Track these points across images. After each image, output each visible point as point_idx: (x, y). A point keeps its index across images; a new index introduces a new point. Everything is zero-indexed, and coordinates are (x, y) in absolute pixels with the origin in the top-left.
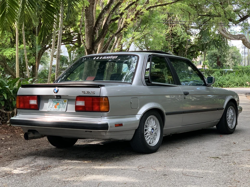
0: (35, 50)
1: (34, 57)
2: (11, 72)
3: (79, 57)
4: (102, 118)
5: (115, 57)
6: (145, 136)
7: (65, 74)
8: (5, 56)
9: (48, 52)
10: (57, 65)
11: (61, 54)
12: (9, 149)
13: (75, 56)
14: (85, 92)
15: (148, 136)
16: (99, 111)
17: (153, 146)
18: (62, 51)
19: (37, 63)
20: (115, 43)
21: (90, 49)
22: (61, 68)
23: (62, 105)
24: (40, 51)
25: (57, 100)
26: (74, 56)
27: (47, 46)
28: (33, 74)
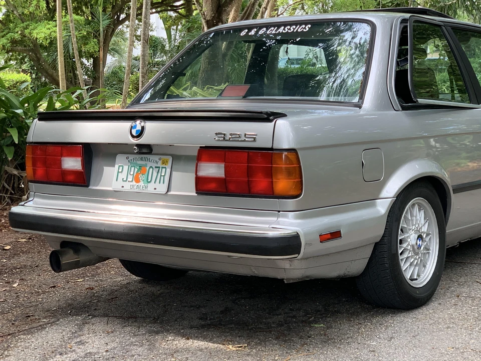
0: (97, 25)
1: (95, 40)
2: (50, 72)
3: (188, 38)
4: (278, 217)
5: (305, 28)
6: (401, 258)
7: (163, 78)
8: (37, 39)
9: (125, 30)
10: (144, 55)
11: (151, 33)
12: (15, 285)
13: (180, 36)
14: (225, 135)
15: (407, 258)
16: (270, 194)
17: (421, 286)
18: (154, 27)
19: (101, 53)
20: (265, 6)
21: (212, 20)
22: (151, 61)
23: (155, 174)
24: (108, 26)
25: (141, 159)
26: (177, 37)
27: (123, 16)
28: (94, 76)
